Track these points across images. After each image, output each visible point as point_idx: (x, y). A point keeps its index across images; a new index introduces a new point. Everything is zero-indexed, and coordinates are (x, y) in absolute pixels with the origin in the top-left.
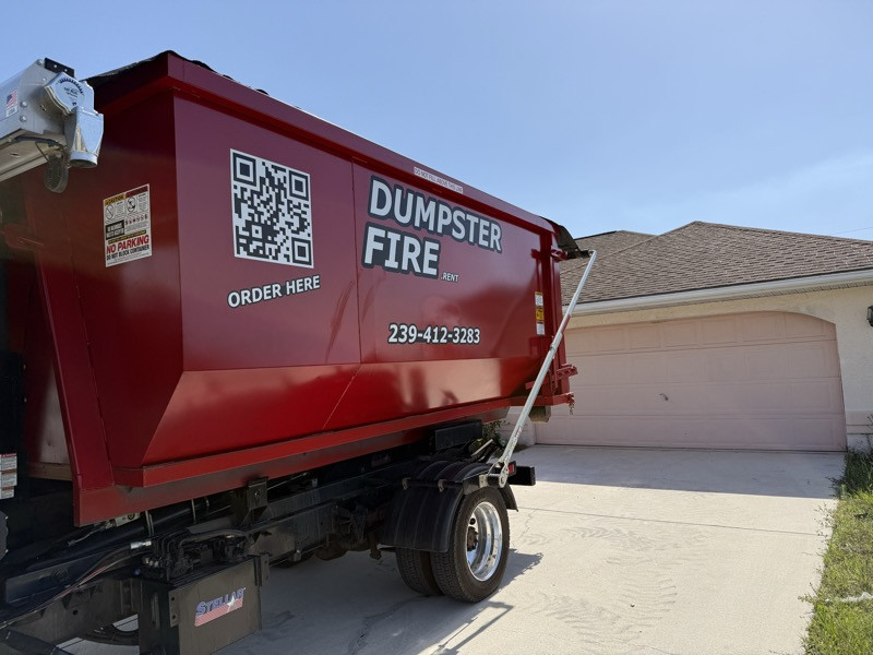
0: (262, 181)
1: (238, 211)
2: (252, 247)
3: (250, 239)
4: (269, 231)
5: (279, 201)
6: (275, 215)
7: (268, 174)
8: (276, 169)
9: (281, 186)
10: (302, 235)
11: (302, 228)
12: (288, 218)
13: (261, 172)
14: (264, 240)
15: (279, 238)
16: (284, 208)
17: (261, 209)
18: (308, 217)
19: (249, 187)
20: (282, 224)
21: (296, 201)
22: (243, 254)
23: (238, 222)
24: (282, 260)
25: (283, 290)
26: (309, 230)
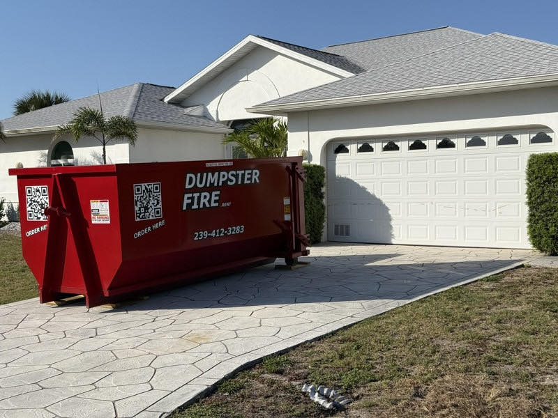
0: (144, 191)
1: (137, 205)
2: (141, 217)
3: (140, 214)
4: (146, 208)
5: (150, 196)
6: (149, 202)
7: (146, 188)
8: (148, 185)
9: (150, 191)
10: (158, 206)
11: (158, 203)
12: (153, 202)
13: (143, 188)
14: (145, 212)
15: (150, 210)
16: (151, 199)
17: (144, 201)
18: (160, 199)
19: (140, 195)
20: (151, 204)
21: (155, 194)
22: (138, 219)
23: (136, 209)
24: (151, 218)
25: (152, 228)
26: (161, 203)
